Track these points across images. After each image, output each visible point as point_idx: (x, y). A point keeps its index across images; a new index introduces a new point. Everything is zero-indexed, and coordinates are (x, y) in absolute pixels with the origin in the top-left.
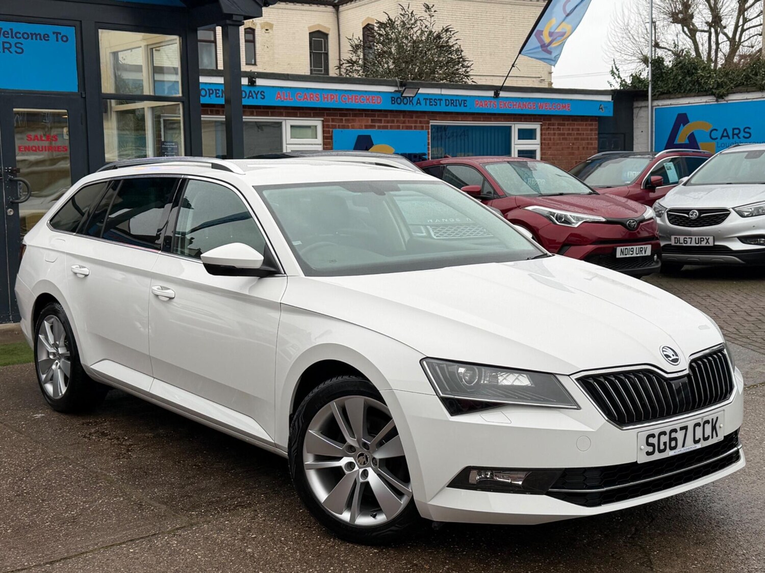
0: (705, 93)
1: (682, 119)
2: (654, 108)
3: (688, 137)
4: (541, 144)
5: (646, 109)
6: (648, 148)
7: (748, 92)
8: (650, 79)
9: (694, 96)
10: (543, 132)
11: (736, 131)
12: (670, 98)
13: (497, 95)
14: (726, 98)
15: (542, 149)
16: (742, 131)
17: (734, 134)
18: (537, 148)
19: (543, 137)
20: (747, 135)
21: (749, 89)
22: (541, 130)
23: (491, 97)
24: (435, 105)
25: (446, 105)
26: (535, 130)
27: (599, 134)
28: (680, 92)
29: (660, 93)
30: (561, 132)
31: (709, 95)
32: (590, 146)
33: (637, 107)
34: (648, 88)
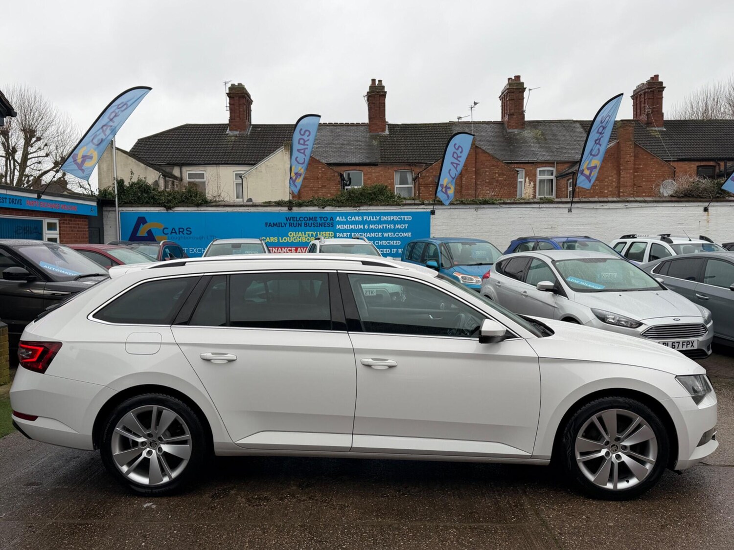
0: (158, 205)
1: (142, 220)
2: (120, 212)
3: (147, 232)
4: (60, 234)
5: (113, 212)
6: (117, 239)
7: (188, 206)
8: (116, 193)
9: (149, 207)
10: (61, 225)
11: (181, 230)
12: (132, 207)
13: (39, 197)
14: (173, 209)
15: (60, 238)
16: (185, 230)
17: (179, 232)
18: (57, 236)
19: (61, 229)
20: (189, 233)
21: (190, 205)
22: (60, 224)
23: (35, 198)
24: (3, 202)
25: (10, 203)
26: (55, 224)
27: (89, 227)
28: (139, 203)
29: (123, 203)
30: (71, 226)
31: (162, 206)
32: (85, 236)
33: (106, 211)
34: (115, 199)
